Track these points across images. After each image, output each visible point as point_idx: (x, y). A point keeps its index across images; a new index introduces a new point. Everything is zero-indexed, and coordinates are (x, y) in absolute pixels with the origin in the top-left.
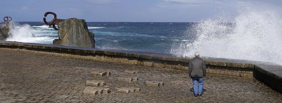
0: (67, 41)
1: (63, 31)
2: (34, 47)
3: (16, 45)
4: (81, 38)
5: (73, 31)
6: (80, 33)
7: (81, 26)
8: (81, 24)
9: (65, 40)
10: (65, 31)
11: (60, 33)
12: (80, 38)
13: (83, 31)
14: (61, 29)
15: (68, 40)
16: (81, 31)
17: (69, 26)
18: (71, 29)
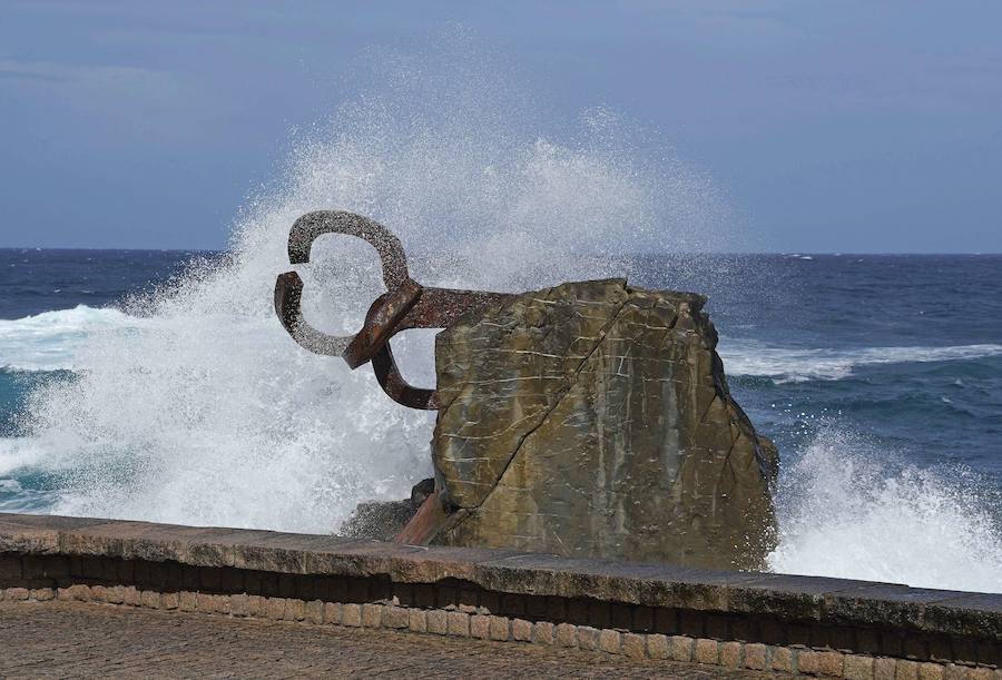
0: (523, 523)
1: (488, 420)
2: (602, 594)
3: (382, 569)
4: (677, 490)
5: (592, 416)
6: (672, 445)
7: (681, 370)
8: (685, 347)
9: (509, 518)
10: (509, 414)
11: (459, 441)
12: (667, 490)
13: (703, 417)
14: (467, 398)
15: (535, 517)
16: (683, 421)
17: (561, 367)
18: (576, 395)
